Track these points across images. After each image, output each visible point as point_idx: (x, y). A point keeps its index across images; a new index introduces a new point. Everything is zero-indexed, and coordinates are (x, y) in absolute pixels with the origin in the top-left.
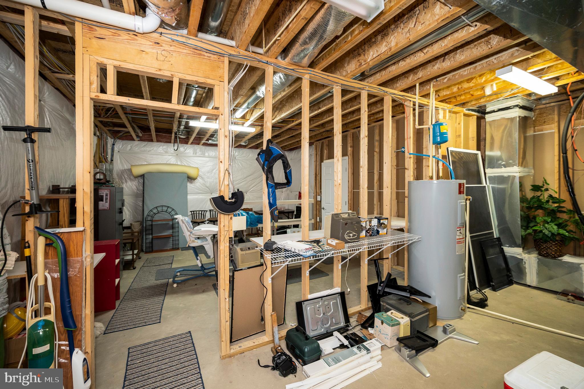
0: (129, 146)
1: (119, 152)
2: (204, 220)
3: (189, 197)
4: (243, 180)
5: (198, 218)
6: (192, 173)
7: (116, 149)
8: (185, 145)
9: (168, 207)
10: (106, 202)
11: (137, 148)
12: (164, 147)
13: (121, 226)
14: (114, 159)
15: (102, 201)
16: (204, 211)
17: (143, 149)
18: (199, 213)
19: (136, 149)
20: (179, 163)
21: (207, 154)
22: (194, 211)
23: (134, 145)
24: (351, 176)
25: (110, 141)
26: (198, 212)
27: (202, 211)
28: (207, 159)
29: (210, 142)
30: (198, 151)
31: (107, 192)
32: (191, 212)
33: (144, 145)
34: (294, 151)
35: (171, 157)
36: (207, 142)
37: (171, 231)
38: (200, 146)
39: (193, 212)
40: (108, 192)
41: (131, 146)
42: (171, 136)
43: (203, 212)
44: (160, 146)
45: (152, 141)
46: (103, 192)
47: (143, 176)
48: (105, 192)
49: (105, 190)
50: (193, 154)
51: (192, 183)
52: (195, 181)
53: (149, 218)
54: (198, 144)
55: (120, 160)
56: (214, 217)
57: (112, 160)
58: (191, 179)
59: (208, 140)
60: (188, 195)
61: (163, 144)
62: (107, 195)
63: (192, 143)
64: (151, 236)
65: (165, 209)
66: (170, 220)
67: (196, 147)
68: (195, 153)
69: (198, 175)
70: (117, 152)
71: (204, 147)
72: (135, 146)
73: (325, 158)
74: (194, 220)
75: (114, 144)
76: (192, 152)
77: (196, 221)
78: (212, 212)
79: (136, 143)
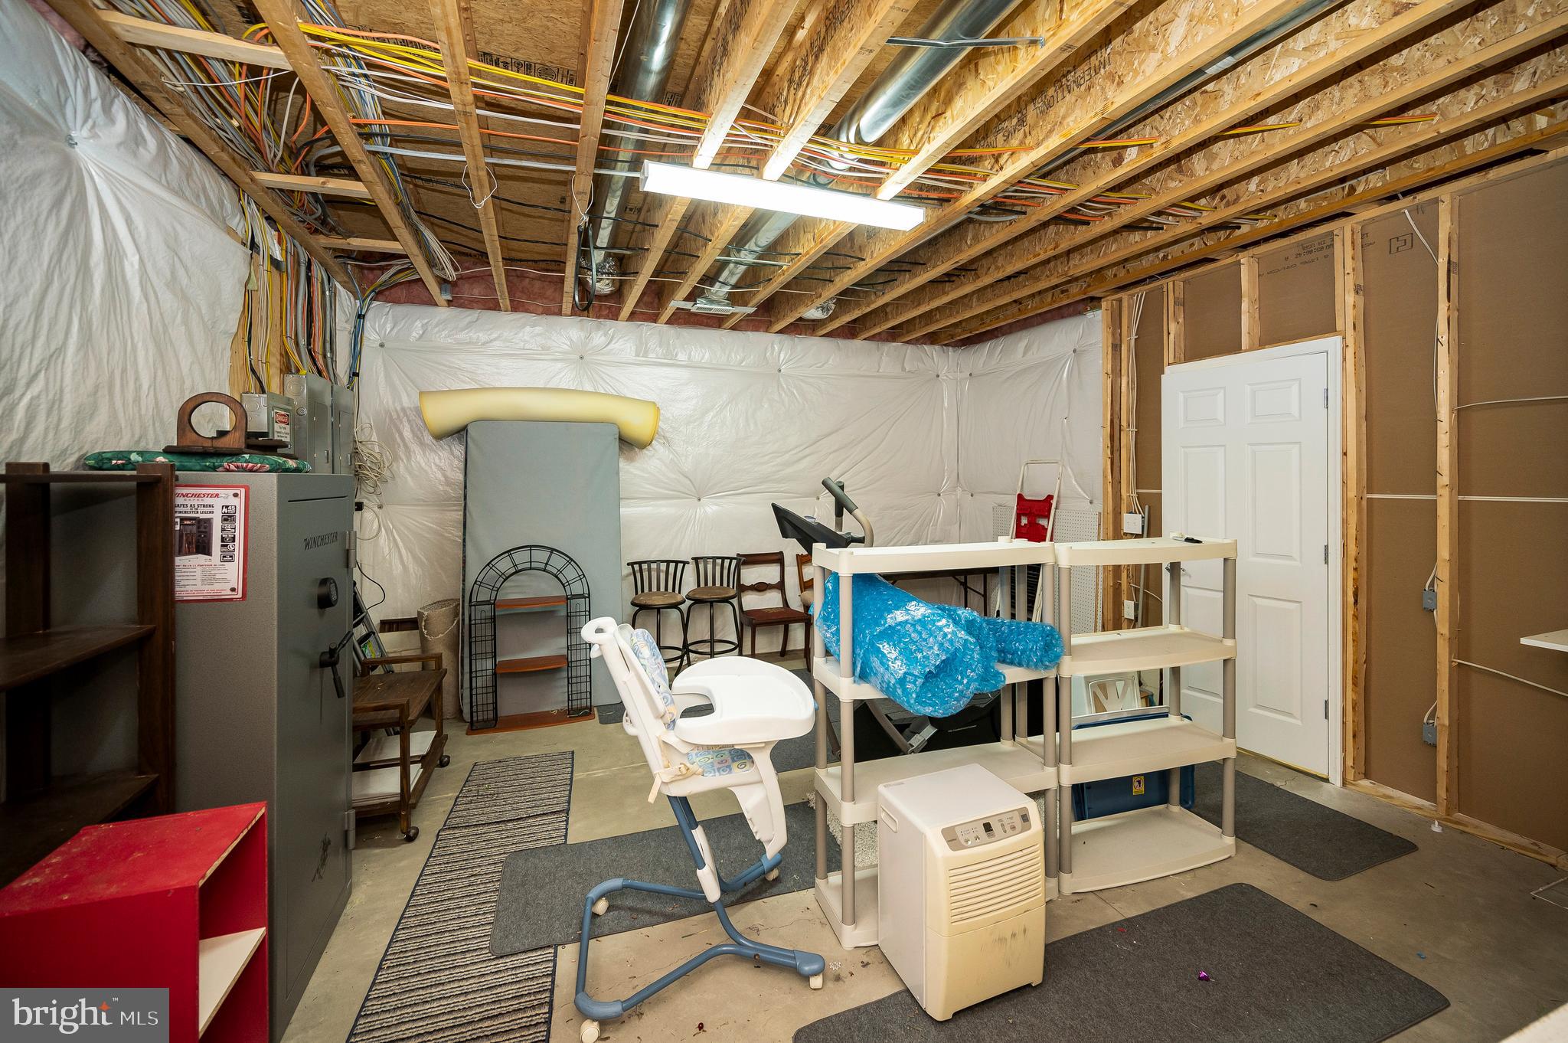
0: (418, 324)
1: (382, 345)
2: (679, 598)
3: (628, 511)
4: (808, 451)
5: (654, 589)
6: (636, 422)
7: (372, 334)
8: (609, 322)
9: (552, 550)
10: (227, 557)
11: (444, 334)
12: (538, 330)
13: (328, 671)
14: (364, 371)
15: (204, 548)
16: (677, 562)
17: (463, 336)
18: (658, 570)
19: (442, 337)
20: (588, 388)
21: (682, 357)
22: (640, 563)
23: (435, 322)
24: (1358, 426)
25: (346, 303)
26: (654, 566)
27: (668, 562)
28: (683, 374)
29: (701, 305)
30: (653, 343)
31: (235, 502)
32: (632, 564)
33: (469, 319)
34: (988, 345)
35: (559, 365)
36: (688, 305)
37: (562, 642)
38: (660, 327)
39: (637, 567)
40: (238, 504)
41: (425, 327)
42: (562, 280)
43: (672, 566)
44: (523, 326)
45: (495, 306)
46: (208, 501)
47: (460, 433)
48: (218, 503)
49: (222, 492)
50: (637, 355)
51: (631, 460)
52: (644, 451)
53: (484, 595)
54: (654, 319)
55: (387, 376)
56: (710, 584)
57: (357, 375)
58: (628, 444)
59: (691, 297)
60: (622, 503)
61: (531, 318)
62: (228, 518)
63: (633, 317)
64: (489, 664)
65: (540, 556)
66: (557, 599)
67: (647, 329)
68: (642, 350)
69: (656, 434)
70: (377, 345)
71: (672, 331)
72: (437, 325)
73: (1169, 354)
74: (643, 600)
75: (361, 317)
76: (633, 348)
77: (649, 602)
78: (701, 566)
79: (443, 313)
